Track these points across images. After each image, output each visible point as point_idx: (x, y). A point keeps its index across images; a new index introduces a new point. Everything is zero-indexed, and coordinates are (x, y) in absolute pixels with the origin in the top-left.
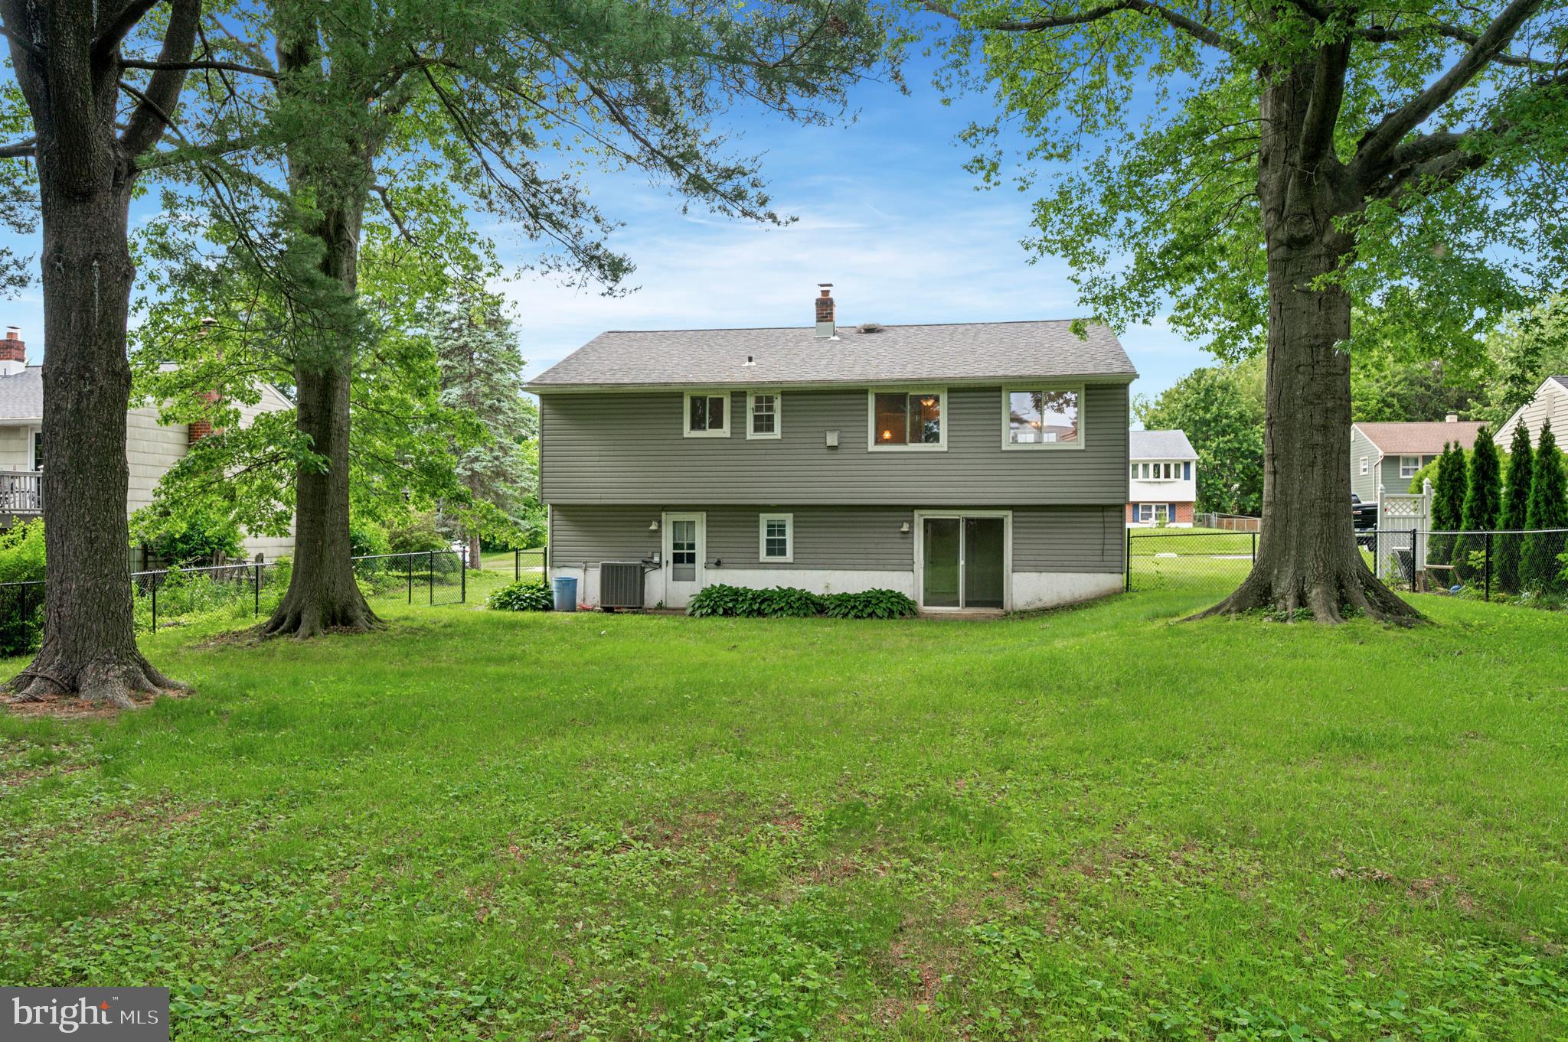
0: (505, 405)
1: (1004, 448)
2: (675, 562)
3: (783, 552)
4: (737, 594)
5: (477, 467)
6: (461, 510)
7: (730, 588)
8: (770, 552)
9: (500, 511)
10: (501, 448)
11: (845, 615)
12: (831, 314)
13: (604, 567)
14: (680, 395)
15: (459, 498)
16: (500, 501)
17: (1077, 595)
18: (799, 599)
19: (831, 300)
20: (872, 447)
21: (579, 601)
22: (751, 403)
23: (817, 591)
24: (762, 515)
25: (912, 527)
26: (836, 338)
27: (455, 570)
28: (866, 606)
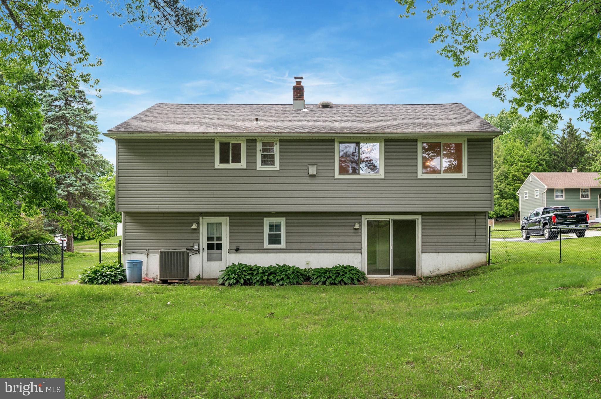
0: (89, 153)
1: (419, 177)
2: (208, 249)
3: (279, 242)
4: (252, 270)
5: (71, 189)
6: (61, 216)
7: (246, 266)
8: (271, 242)
9: (88, 217)
10: (87, 179)
11: (324, 283)
12: (303, 95)
13: (162, 253)
14: (212, 141)
15: (59, 208)
16: (87, 210)
17: (460, 267)
18: (293, 272)
19: (302, 87)
20: (337, 176)
21: (144, 275)
22: (259, 147)
23: (302, 266)
24: (265, 219)
25: (360, 226)
26: (306, 110)
27: (57, 253)
28: (336, 276)
